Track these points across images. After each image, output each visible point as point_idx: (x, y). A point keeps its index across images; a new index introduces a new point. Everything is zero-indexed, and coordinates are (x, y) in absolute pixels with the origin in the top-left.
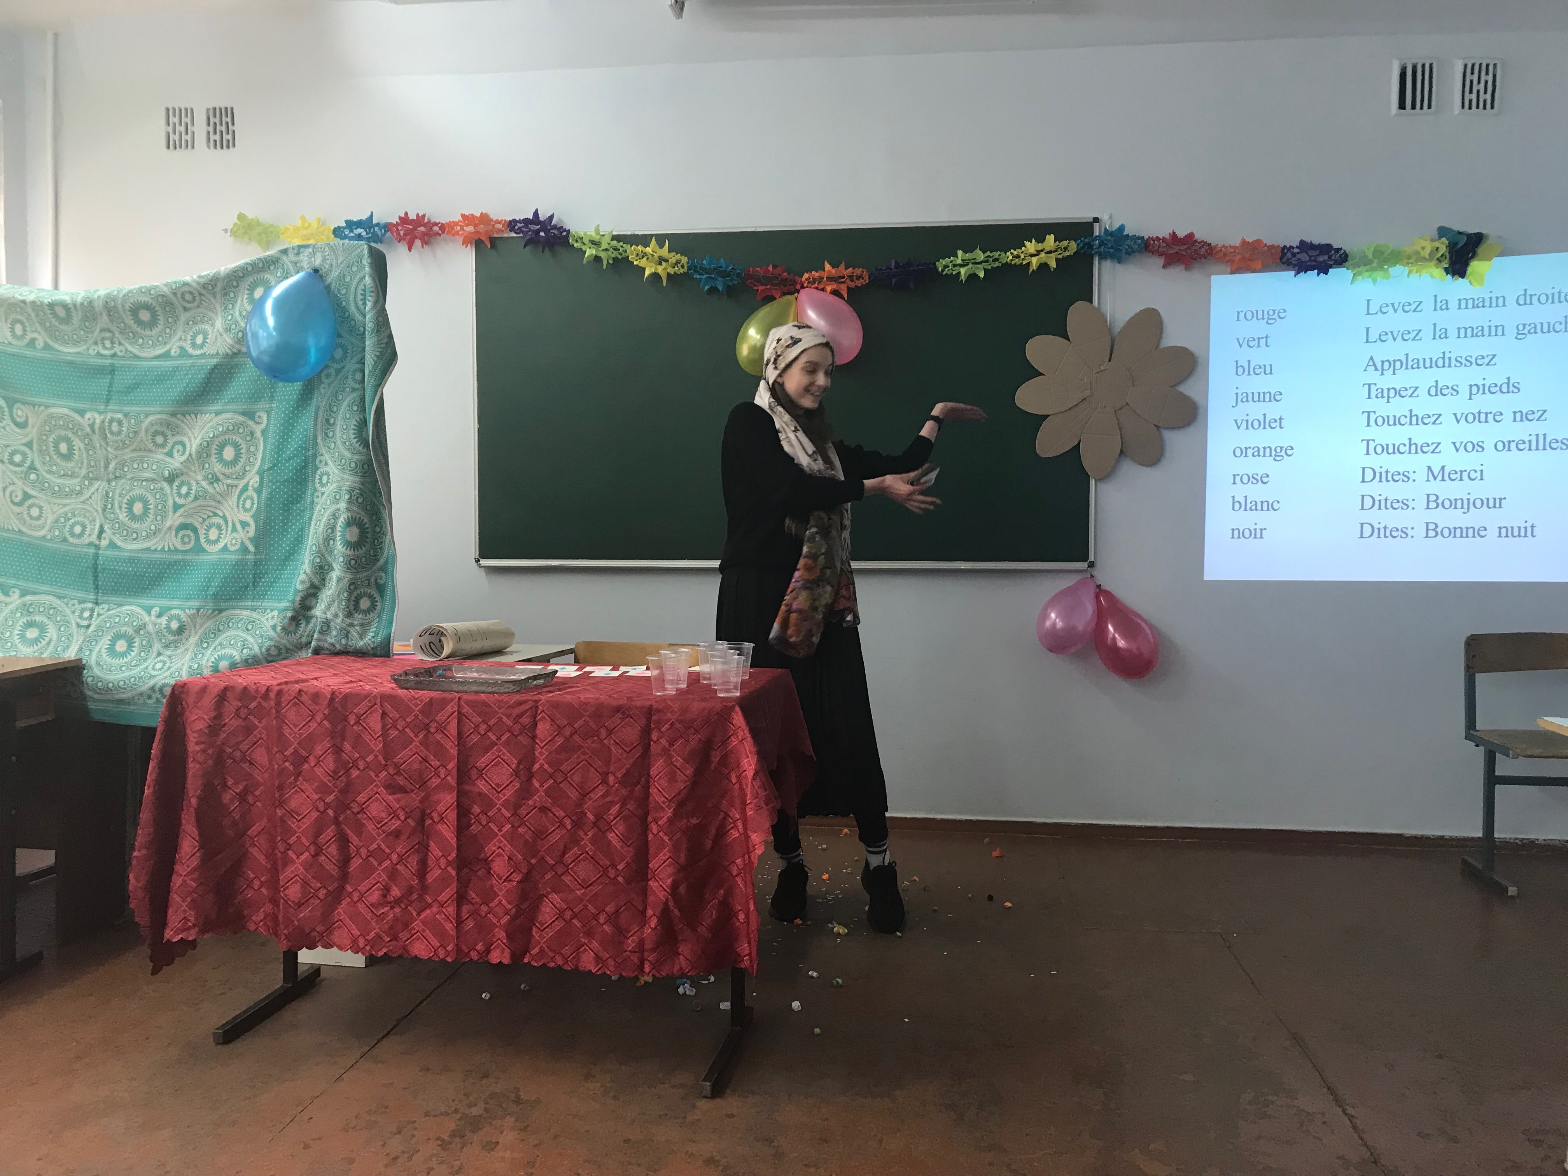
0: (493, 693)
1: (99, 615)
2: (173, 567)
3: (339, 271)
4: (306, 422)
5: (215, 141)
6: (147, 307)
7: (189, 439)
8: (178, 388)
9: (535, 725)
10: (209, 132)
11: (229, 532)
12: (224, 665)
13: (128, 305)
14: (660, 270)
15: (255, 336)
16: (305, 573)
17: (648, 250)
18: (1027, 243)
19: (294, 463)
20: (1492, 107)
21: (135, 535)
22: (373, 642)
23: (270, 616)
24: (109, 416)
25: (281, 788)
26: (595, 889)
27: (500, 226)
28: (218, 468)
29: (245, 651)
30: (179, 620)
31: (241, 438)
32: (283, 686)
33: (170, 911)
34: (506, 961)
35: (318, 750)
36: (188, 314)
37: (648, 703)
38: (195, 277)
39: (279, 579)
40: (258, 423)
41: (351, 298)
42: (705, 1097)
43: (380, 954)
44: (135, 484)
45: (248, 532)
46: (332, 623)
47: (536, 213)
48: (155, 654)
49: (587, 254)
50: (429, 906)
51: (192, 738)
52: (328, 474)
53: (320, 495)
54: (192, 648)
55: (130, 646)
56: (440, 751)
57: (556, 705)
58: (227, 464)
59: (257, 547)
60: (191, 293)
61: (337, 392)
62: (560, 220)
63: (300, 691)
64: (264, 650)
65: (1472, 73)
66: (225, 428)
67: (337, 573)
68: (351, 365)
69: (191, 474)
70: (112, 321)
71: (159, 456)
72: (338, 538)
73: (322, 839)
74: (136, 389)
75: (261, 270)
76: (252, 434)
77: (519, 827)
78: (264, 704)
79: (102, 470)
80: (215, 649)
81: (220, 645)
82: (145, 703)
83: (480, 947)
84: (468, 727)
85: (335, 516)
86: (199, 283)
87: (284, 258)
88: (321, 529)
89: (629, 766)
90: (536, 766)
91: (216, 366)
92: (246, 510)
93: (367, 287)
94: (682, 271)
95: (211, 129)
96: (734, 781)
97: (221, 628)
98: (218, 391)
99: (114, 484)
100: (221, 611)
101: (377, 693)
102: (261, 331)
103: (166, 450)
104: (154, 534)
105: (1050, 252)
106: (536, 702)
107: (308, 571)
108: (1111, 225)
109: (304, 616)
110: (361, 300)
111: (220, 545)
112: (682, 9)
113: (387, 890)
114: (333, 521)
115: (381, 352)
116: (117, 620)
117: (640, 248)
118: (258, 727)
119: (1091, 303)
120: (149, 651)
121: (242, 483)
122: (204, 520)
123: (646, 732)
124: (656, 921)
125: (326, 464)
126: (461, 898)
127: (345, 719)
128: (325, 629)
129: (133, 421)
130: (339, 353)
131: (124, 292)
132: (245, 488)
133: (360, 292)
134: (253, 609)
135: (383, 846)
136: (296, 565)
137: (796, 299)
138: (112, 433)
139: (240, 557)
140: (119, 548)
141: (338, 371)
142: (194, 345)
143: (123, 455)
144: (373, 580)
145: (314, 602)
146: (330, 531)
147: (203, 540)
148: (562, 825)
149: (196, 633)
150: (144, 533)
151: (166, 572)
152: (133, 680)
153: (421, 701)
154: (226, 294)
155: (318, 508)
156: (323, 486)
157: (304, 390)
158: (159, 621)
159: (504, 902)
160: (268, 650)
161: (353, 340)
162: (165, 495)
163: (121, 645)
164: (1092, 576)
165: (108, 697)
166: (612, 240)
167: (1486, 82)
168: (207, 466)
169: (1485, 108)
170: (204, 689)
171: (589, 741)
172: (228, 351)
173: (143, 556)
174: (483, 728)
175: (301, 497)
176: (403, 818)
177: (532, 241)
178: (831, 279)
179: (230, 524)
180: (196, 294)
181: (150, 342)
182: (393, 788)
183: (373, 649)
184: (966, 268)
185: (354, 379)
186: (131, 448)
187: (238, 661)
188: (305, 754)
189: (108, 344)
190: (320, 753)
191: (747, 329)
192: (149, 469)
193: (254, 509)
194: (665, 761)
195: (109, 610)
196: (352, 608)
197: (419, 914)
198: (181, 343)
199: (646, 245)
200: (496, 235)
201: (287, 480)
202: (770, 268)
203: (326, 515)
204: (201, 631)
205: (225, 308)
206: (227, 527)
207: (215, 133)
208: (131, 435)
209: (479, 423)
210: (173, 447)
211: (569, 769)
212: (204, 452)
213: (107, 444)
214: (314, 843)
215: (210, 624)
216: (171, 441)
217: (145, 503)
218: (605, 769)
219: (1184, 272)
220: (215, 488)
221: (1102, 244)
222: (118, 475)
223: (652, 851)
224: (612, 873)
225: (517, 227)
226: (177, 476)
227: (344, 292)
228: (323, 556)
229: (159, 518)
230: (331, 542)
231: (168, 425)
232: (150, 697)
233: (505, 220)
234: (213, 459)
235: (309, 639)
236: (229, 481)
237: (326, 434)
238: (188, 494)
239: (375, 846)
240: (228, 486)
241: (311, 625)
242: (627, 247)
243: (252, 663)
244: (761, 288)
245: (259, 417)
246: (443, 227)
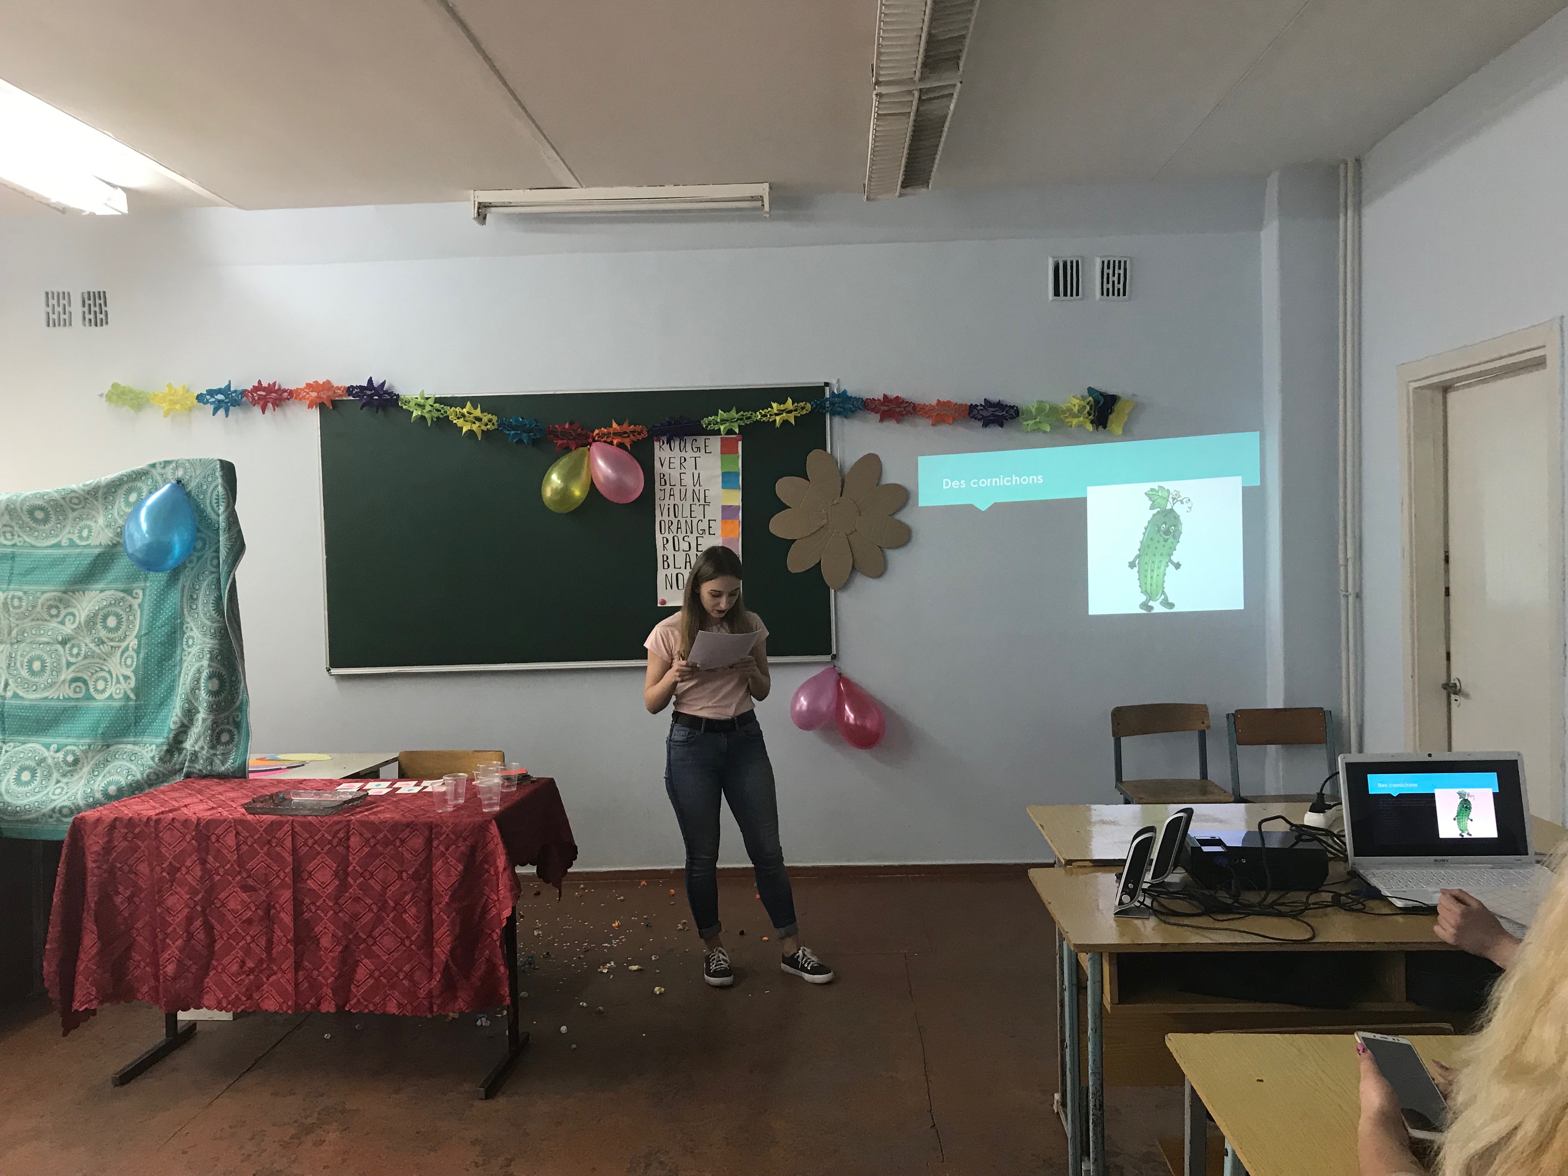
0: (316, 816)
1: (6, 751)
2: (67, 711)
3: (197, 481)
4: (174, 597)
5: (90, 320)
6: (41, 508)
7: (78, 610)
8: (69, 571)
9: (348, 839)
10: (84, 312)
11: (114, 684)
12: (112, 789)
13: (24, 508)
14: (475, 427)
15: (131, 536)
16: (176, 715)
17: (465, 411)
18: (772, 403)
19: (166, 629)
20: (1124, 295)
21: (34, 687)
22: (232, 767)
23: (149, 749)
24: (11, 593)
25: (160, 891)
26: (396, 955)
27: (340, 392)
28: (103, 634)
29: (129, 778)
30: (74, 754)
31: (122, 610)
32: (161, 816)
33: (77, 988)
34: (332, 1010)
35: (188, 863)
36: (76, 514)
37: (430, 820)
38: (81, 485)
39: (156, 720)
40: (135, 598)
41: (208, 501)
42: (482, 1099)
43: (239, 1010)
44: (34, 646)
45: (129, 684)
46: (199, 754)
47: (370, 381)
48: (54, 781)
49: (414, 415)
50: (275, 974)
51: (90, 858)
52: (193, 638)
53: (187, 654)
54: (84, 777)
55: (33, 775)
56: (279, 858)
57: (363, 823)
58: (110, 630)
59: (137, 695)
60: (77, 498)
61: (198, 575)
62: (391, 387)
63: (173, 819)
64: (145, 775)
65: (1109, 268)
66: (108, 603)
67: (202, 715)
68: (209, 554)
69: (81, 638)
70: (12, 519)
71: (54, 624)
72: (202, 688)
73: (192, 928)
74: (33, 571)
75: (135, 480)
76: (130, 606)
77: (339, 912)
78: (146, 830)
79: (6, 636)
80: (104, 776)
81: (109, 773)
82: (47, 822)
83: (312, 1001)
84: (300, 841)
85: (199, 671)
86: (83, 490)
87: (153, 471)
88: (188, 681)
89: (417, 866)
90: (350, 868)
91: (99, 554)
92: (127, 666)
93: (220, 494)
94: (493, 428)
95: (86, 309)
96: (492, 873)
97: (109, 759)
98: (101, 573)
99: (16, 646)
100: (108, 746)
101: (233, 818)
102: (136, 533)
103: (59, 619)
104: (51, 686)
105: (790, 412)
106: (350, 821)
107: (179, 714)
108: (838, 389)
109: (177, 748)
110: (216, 503)
111: (107, 695)
112: (485, 218)
113: (243, 962)
114: (198, 675)
115: (232, 545)
116: (22, 756)
117: (458, 409)
118: (141, 847)
119: (826, 450)
120: (49, 780)
121: (124, 645)
122: (92, 674)
123: (429, 841)
124: (439, 975)
125: (192, 630)
126: (298, 966)
127: (209, 838)
128: (193, 758)
129: (31, 598)
130: (199, 545)
131: (22, 497)
132: (127, 649)
133: (214, 497)
134: (134, 744)
135: (240, 931)
136: (169, 709)
137: (589, 450)
138: (14, 608)
139: (123, 703)
140: (22, 698)
141: (199, 558)
142: (81, 537)
143: (23, 624)
144: (231, 719)
145: (185, 737)
146: (196, 683)
147: (92, 690)
148: (371, 910)
149: (88, 763)
150: (42, 686)
151: (61, 716)
152: (36, 804)
153: (265, 824)
154: (105, 498)
155: (185, 664)
156: (189, 647)
157: (173, 573)
158: (58, 755)
159: (330, 967)
160: (148, 776)
161: (210, 534)
162: (60, 655)
163: (26, 776)
164: (835, 666)
165: (16, 818)
166: (435, 403)
167: (1119, 275)
168: (94, 631)
169: (1119, 295)
170: (99, 820)
171: (388, 849)
172: (110, 543)
173: (43, 703)
174: (310, 842)
175: (172, 656)
176: (254, 909)
177: (368, 403)
178: (616, 434)
179: (114, 676)
180: (82, 498)
181: (44, 535)
182: (246, 888)
183: (232, 773)
184: (725, 425)
185: (211, 565)
186: (31, 618)
187: (124, 785)
188: (178, 865)
189: (9, 536)
190: (190, 865)
191: (551, 474)
192: (46, 635)
193: (134, 666)
194: (443, 862)
195: (14, 747)
196: (215, 742)
197: (268, 980)
198: (71, 536)
199: (463, 407)
200: (337, 399)
201: (159, 643)
202: (567, 426)
203: (192, 670)
204: (92, 762)
205: (106, 508)
206: (112, 679)
207: (90, 313)
208: (30, 609)
209: (327, 553)
210: (65, 616)
211: (374, 869)
212: (91, 622)
213: (9, 615)
214: (187, 931)
215: (99, 757)
216: (63, 612)
217: (43, 662)
218: (400, 869)
219: (898, 426)
220: (101, 649)
221: (832, 404)
222: (19, 640)
223: (435, 926)
224: (407, 943)
225: (354, 392)
226: (69, 640)
227: (202, 497)
228: (191, 702)
229: (54, 673)
230: (197, 691)
231: (61, 600)
232: (51, 817)
233: (345, 388)
234: (99, 626)
235: (182, 766)
236: (112, 644)
237: (191, 607)
238: (78, 654)
239: (233, 930)
240: (112, 647)
241: (183, 755)
242: (447, 408)
243: (135, 789)
244: (560, 442)
245: (136, 593)
246: (291, 393)
